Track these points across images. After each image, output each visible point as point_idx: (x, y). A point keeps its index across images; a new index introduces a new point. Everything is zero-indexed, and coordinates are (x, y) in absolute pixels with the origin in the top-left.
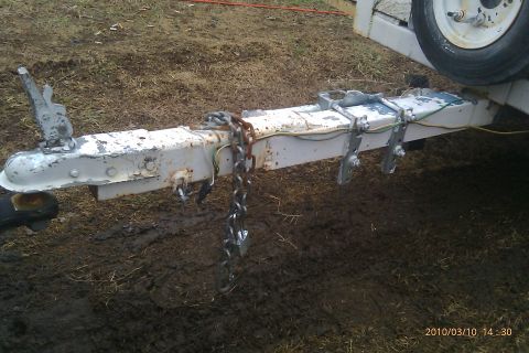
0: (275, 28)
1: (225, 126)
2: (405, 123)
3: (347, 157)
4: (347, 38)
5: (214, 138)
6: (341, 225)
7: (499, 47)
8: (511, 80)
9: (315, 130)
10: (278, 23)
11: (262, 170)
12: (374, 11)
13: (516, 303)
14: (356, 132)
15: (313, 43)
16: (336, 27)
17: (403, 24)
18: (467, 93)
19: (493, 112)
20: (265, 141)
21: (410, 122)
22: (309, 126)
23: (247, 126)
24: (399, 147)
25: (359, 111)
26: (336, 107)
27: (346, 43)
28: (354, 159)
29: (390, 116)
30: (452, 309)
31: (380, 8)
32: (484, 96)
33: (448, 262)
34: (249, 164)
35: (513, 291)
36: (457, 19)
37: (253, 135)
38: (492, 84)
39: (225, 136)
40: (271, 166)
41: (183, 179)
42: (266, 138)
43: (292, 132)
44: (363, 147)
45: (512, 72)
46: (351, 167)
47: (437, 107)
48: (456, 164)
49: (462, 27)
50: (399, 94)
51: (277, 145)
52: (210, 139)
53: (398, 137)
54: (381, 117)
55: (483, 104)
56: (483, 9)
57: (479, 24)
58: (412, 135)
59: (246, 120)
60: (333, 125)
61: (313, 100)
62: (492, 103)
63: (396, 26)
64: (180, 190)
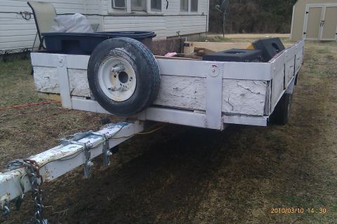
0: (8, 120)
1: (22, 165)
2: (108, 139)
3: (86, 162)
4: (55, 115)
5: (17, 173)
6: (92, 205)
7: (134, 97)
8: (144, 109)
9: (67, 154)
10: (9, 117)
11: (47, 183)
12: (71, 96)
13: (183, 203)
14: (87, 149)
15: (36, 122)
16: (46, 110)
17: (88, 98)
18: (128, 120)
19: (142, 125)
20: (44, 168)
21: (110, 138)
22: (63, 154)
23: (32, 162)
24: (108, 152)
25: (85, 140)
26: (72, 142)
27: (56, 117)
28: (90, 163)
29: (99, 138)
30: (158, 217)
31: (73, 94)
32: (136, 119)
33: (149, 199)
34: (39, 181)
35: (180, 199)
36: (113, 90)
37: (37, 165)
38: (137, 112)
39: (23, 171)
40: (50, 179)
41: (6, 200)
42: (44, 165)
43: (57, 158)
44: (92, 157)
45: (143, 106)
46: (90, 168)
47: (118, 129)
48: (136, 156)
49: (116, 93)
50: (98, 129)
51: (50, 168)
52: (16, 174)
53: (106, 147)
54: (96, 140)
55: (137, 122)
56: (123, 84)
57: (123, 90)
58: (112, 144)
59: (32, 159)
60: (74, 150)
61: (58, 143)
62: (140, 121)
63: (85, 100)
64: (6, 207)
